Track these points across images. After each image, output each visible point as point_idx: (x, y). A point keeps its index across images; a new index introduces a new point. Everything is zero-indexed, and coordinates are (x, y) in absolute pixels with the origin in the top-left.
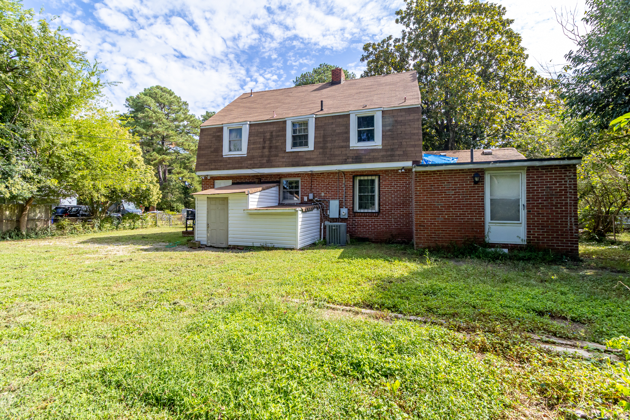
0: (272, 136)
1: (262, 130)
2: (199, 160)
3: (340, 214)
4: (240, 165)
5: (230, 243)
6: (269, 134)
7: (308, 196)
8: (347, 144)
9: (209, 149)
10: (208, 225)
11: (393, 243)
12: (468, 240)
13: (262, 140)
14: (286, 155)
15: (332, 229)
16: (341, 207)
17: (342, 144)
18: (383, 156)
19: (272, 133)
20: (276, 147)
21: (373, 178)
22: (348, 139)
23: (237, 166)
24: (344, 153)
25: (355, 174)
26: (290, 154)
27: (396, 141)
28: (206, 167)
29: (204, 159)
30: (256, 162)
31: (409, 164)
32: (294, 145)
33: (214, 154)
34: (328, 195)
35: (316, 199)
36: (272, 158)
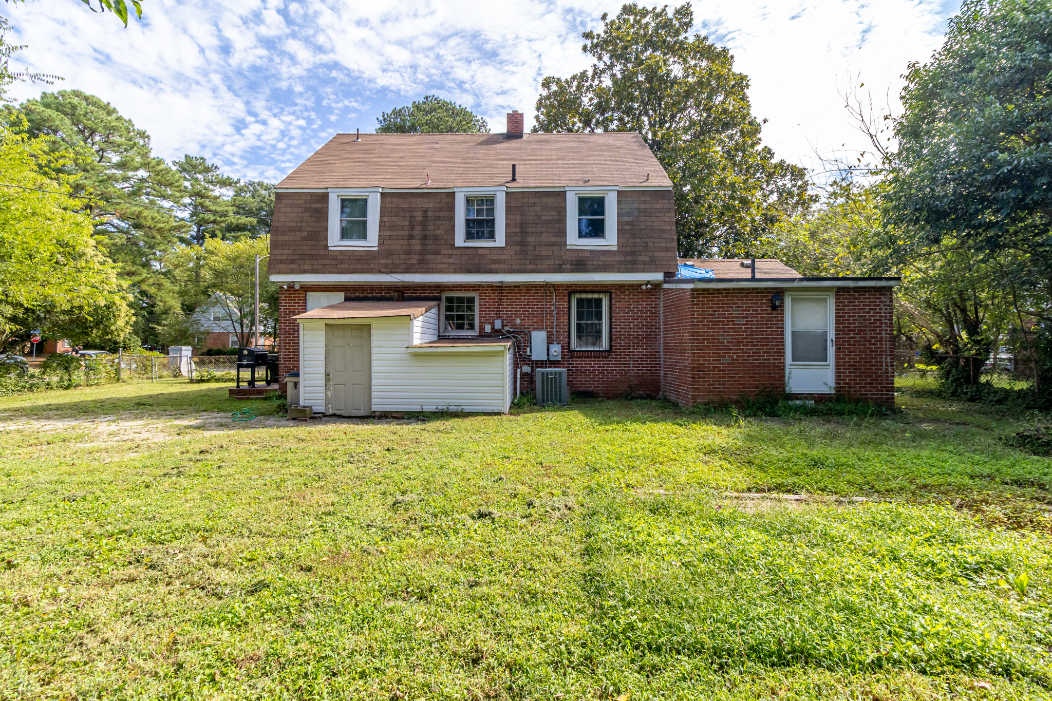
0: (426, 217)
1: (407, 206)
2: (276, 252)
3: (548, 355)
4: (365, 266)
5: (374, 408)
6: (420, 213)
7: (493, 324)
8: (562, 239)
9: (297, 234)
10: (327, 375)
11: (632, 399)
12: (763, 391)
13: (407, 223)
14: (455, 252)
15: (547, 378)
16: (550, 342)
17: (554, 239)
18: (620, 263)
19: (426, 211)
20: (436, 238)
21: (602, 296)
22: (562, 233)
23: (359, 267)
24: (556, 253)
25: (572, 289)
26: (463, 252)
27: (639, 240)
28: (293, 266)
29: (287, 252)
30: (396, 262)
31: (658, 277)
32: (469, 236)
33: (309, 242)
34: (528, 323)
35: (507, 328)
36: (428, 257)
